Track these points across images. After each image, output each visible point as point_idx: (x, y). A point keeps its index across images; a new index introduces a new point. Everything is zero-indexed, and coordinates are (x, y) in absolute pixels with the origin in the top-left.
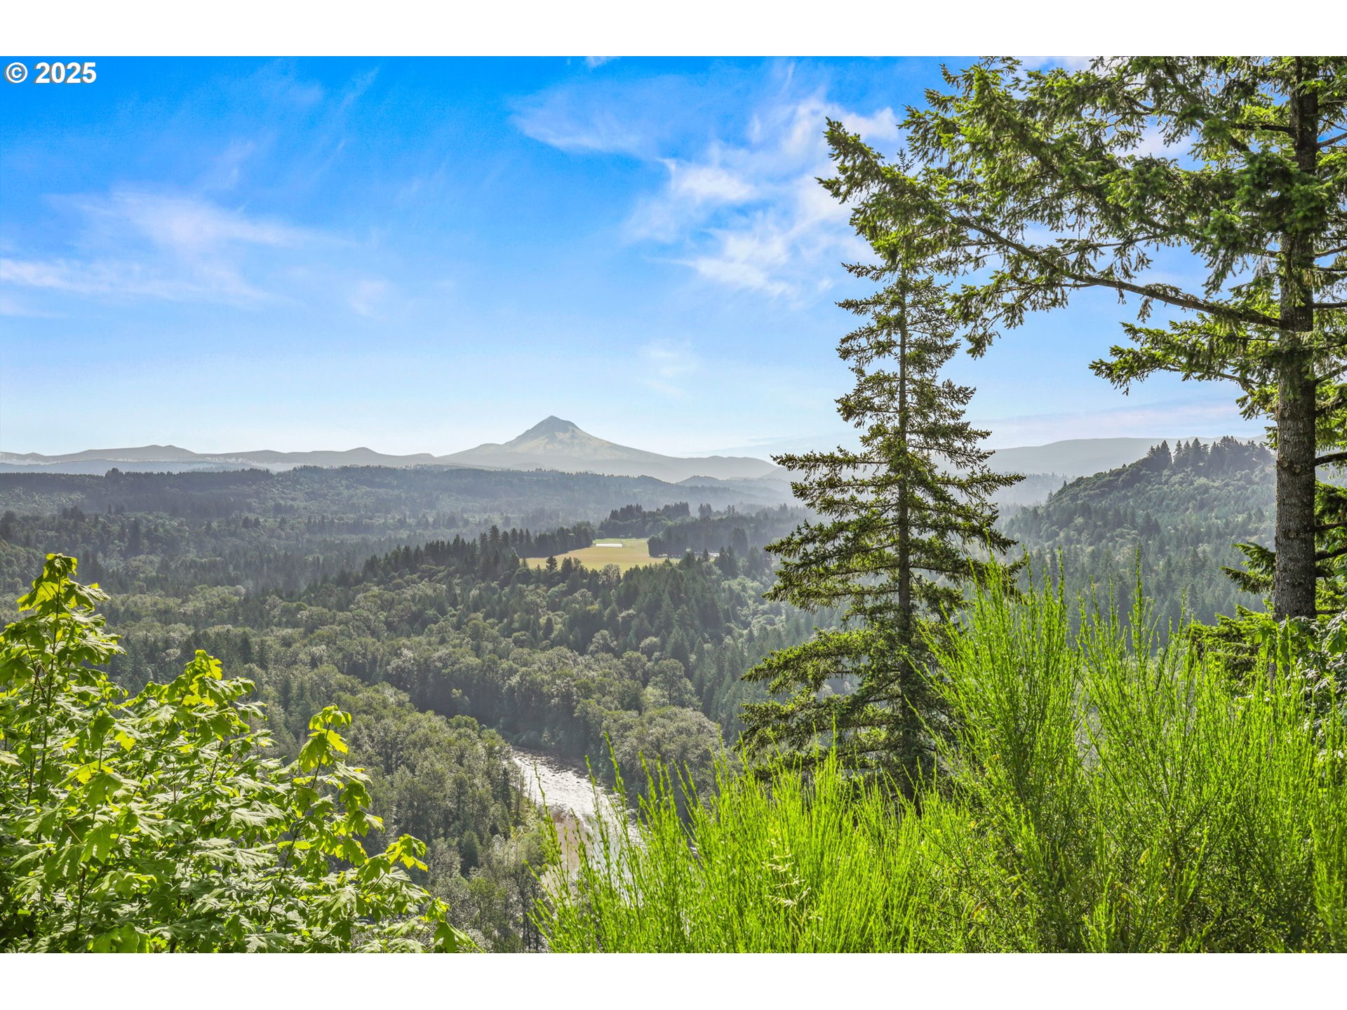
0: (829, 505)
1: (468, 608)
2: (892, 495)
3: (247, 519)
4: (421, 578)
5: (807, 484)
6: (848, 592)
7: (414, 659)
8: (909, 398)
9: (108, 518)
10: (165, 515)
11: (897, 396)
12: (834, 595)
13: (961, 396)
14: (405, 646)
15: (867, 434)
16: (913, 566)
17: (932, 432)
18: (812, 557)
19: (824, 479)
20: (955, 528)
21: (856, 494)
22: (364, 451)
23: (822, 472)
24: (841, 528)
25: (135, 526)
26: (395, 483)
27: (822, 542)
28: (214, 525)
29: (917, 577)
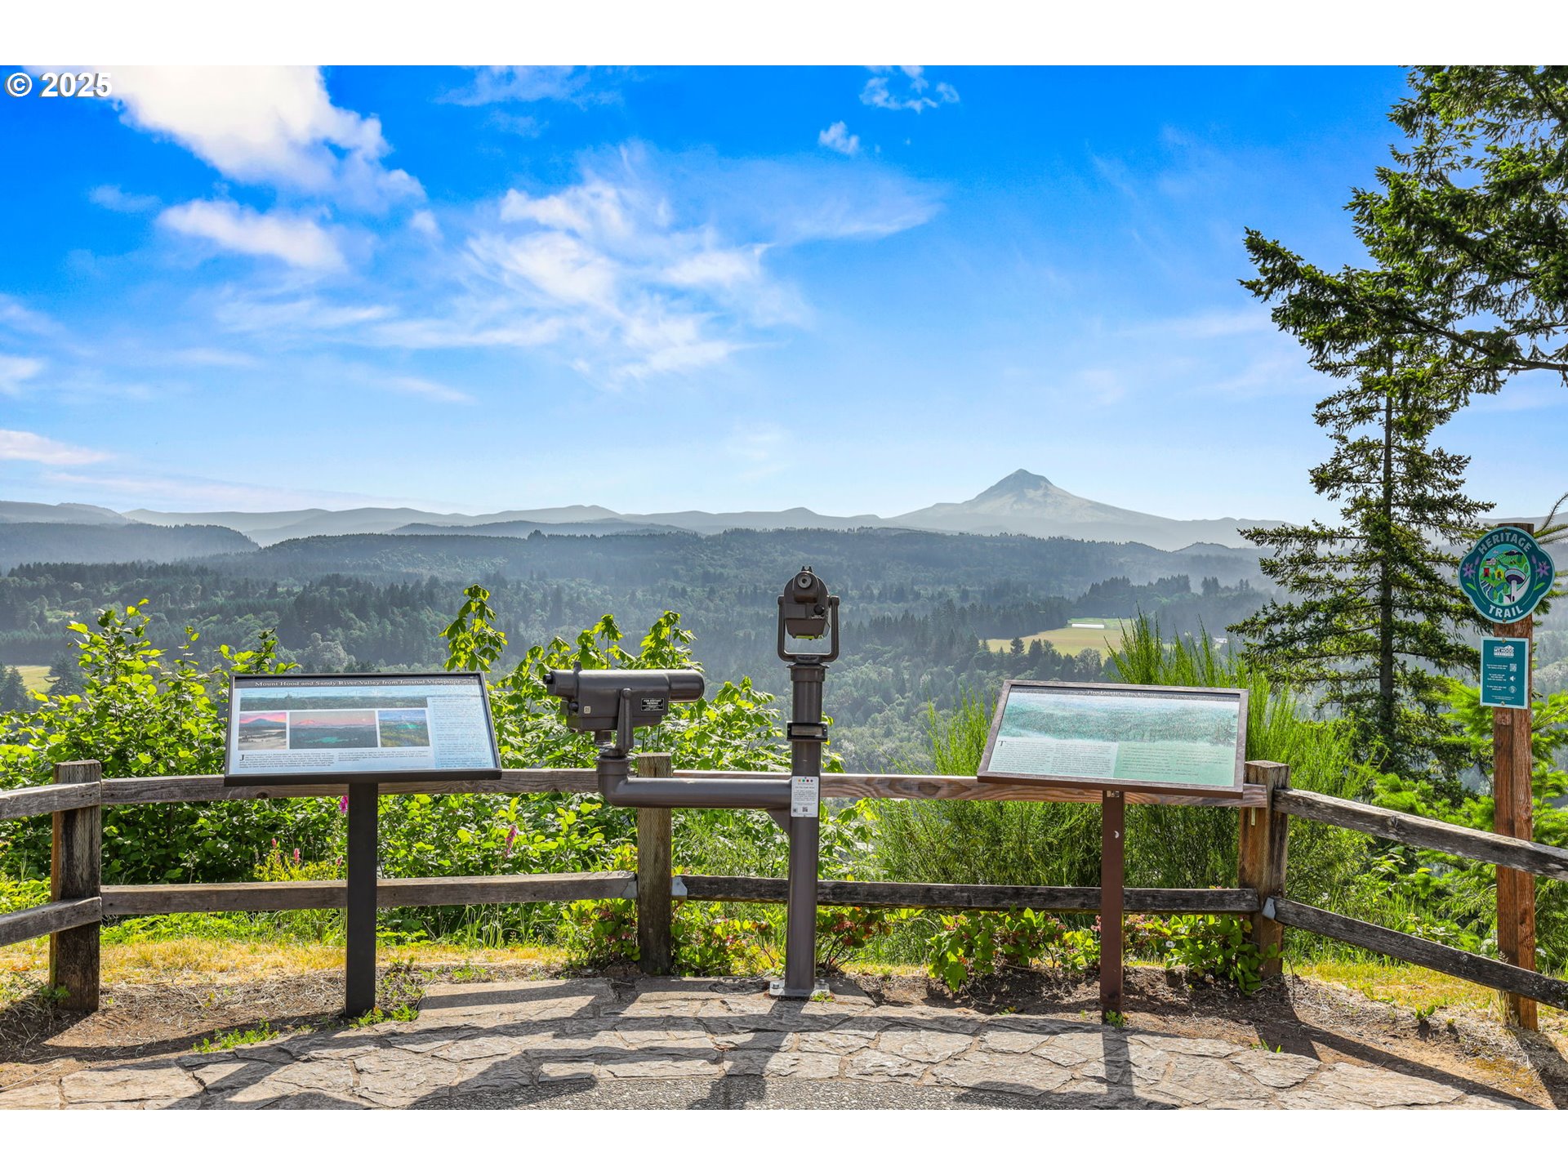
0: (1301, 584)
1: (918, 696)
2: (1374, 573)
3: (673, 587)
4: (865, 660)
5: (1278, 561)
6: (1322, 677)
7: (856, 753)
8: (1394, 468)
9: (530, 585)
10: (588, 582)
11: (1381, 465)
12: (1307, 680)
13: (1453, 465)
14: (846, 738)
15: (1349, 506)
16: (1397, 651)
17: (1420, 506)
18: (1279, 639)
19: (1297, 555)
20: (1446, 610)
21: (1332, 572)
22: (802, 512)
23: (1295, 547)
24: (1312, 608)
25: (557, 594)
26: (836, 549)
27: (1292, 622)
28: (639, 594)
29: (1401, 662)
